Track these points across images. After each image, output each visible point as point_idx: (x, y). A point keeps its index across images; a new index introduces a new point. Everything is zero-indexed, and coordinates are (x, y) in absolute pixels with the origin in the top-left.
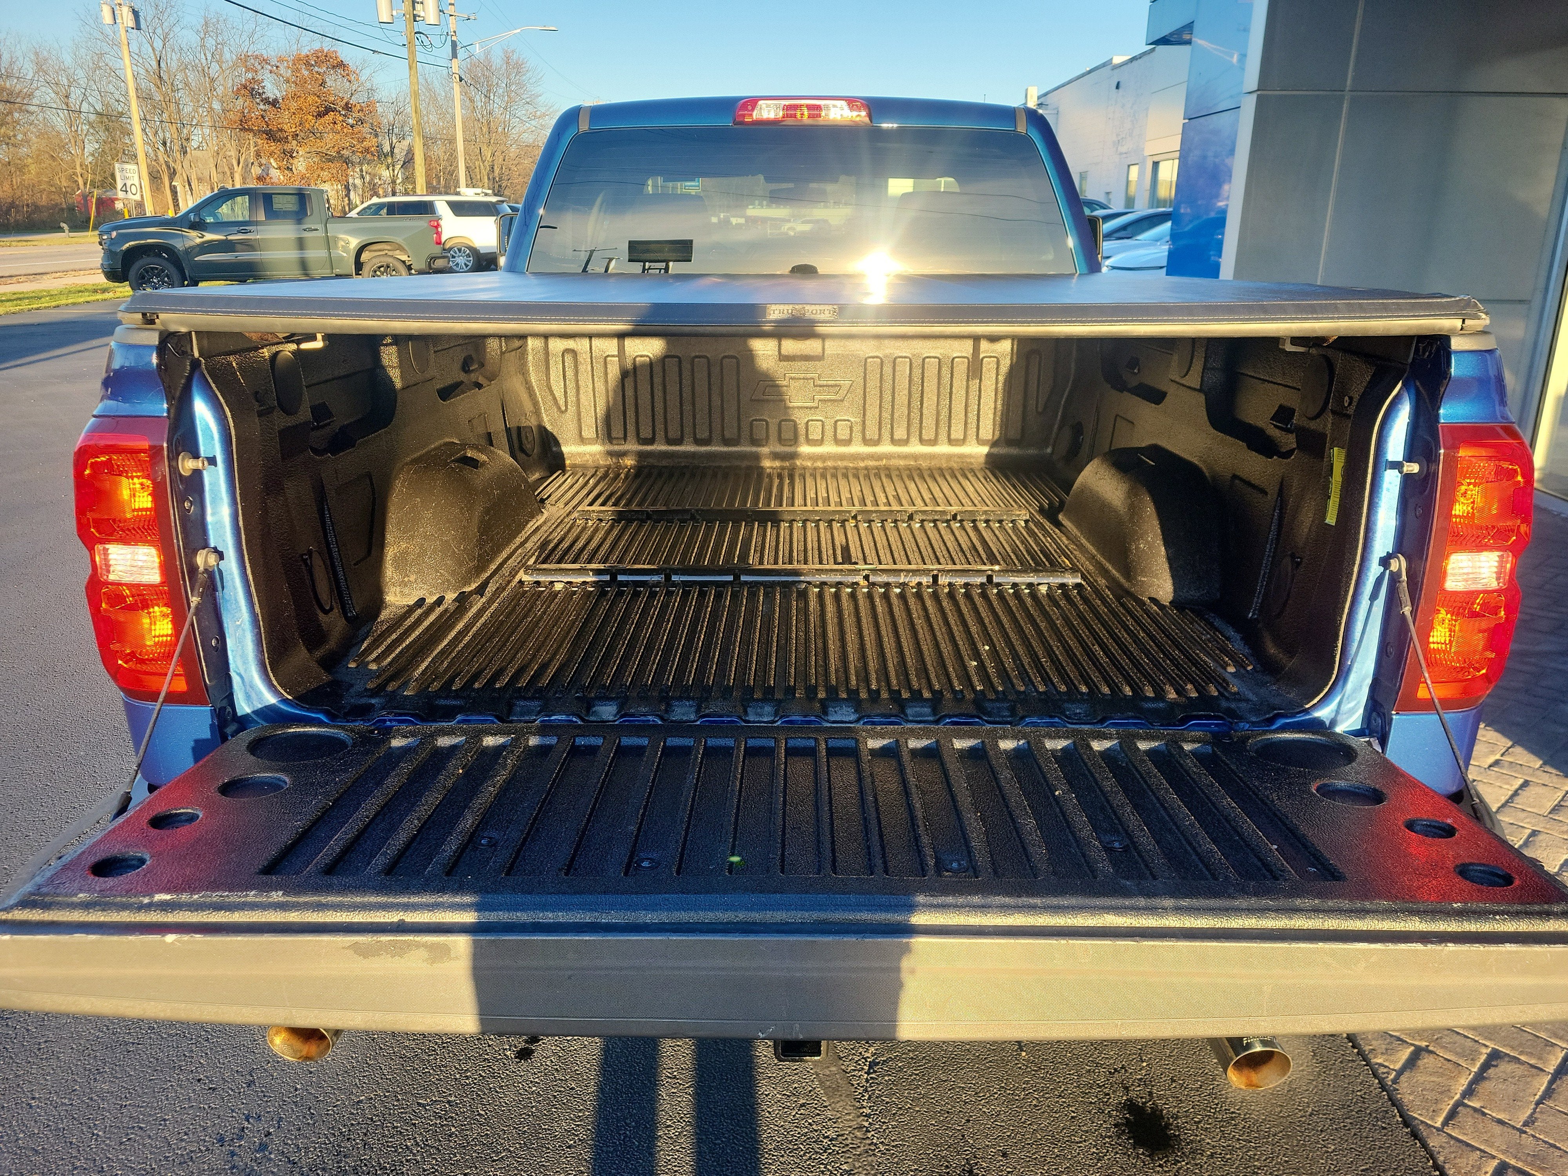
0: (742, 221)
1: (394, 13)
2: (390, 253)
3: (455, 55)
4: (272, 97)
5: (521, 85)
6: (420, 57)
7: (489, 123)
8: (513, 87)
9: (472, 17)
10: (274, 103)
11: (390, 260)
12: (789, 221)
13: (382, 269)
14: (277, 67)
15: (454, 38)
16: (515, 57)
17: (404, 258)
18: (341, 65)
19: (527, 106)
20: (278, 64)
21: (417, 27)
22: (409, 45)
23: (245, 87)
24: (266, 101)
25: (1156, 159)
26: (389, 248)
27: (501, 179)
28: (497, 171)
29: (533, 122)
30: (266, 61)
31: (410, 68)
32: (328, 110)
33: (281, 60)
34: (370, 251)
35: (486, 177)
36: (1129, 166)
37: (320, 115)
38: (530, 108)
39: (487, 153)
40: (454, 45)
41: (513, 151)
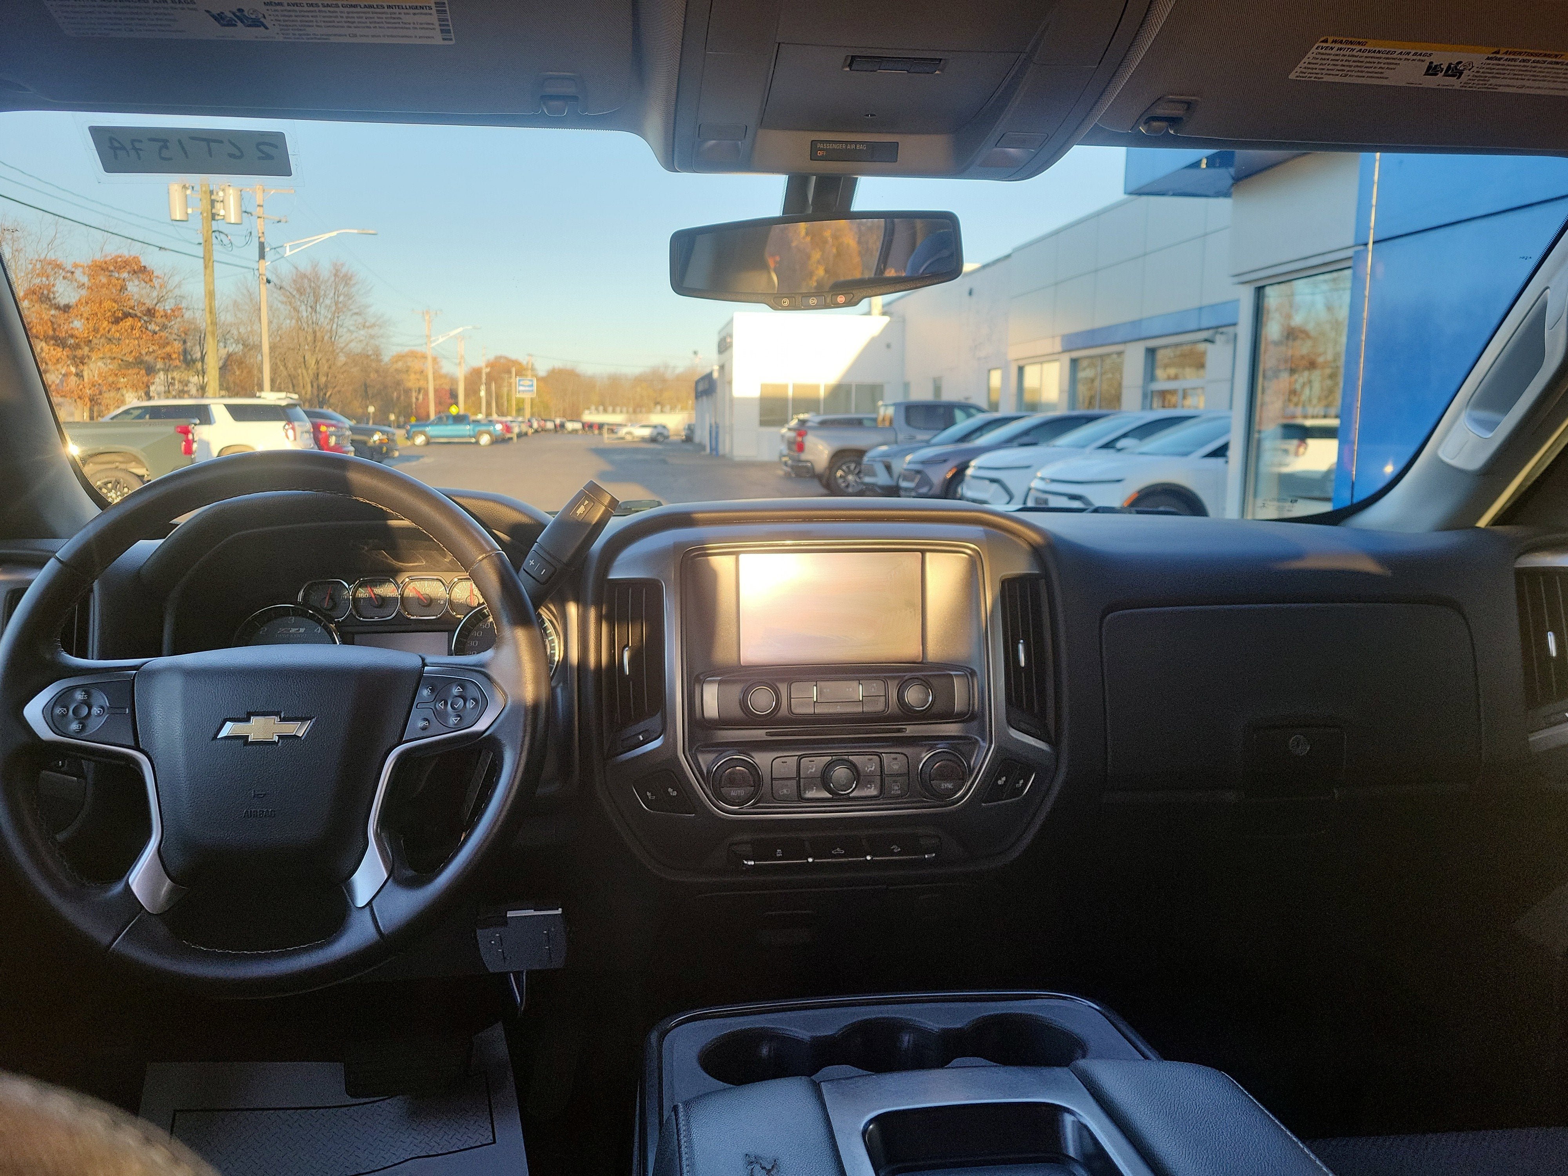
0: (578, 426)
1: (190, 211)
2: (123, 466)
3: (262, 256)
4: (62, 301)
5: (349, 296)
6: (216, 256)
7: (315, 332)
8: (341, 299)
9: (283, 220)
10: (66, 308)
11: (120, 475)
12: (625, 425)
13: (110, 485)
14: (73, 273)
15: (262, 240)
16: (344, 270)
17: (141, 471)
18: (143, 270)
19: (355, 317)
20: (73, 270)
21: (215, 225)
22: (207, 244)
23: (34, 293)
24: (58, 308)
25: (1021, 363)
26: (121, 459)
27: (326, 386)
28: (323, 379)
29: (362, 332)
30: (59, 266)
31: (206, 268)
32: (126, 315)
33: (76, 266)
34: (95, 463)
35: (309, 385)
36: (989, 371)
37: (117, 321)
38: (360, 320)
39: (312, 362)
40: (262, 246)
41: (342, 359)
